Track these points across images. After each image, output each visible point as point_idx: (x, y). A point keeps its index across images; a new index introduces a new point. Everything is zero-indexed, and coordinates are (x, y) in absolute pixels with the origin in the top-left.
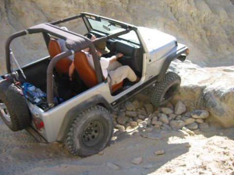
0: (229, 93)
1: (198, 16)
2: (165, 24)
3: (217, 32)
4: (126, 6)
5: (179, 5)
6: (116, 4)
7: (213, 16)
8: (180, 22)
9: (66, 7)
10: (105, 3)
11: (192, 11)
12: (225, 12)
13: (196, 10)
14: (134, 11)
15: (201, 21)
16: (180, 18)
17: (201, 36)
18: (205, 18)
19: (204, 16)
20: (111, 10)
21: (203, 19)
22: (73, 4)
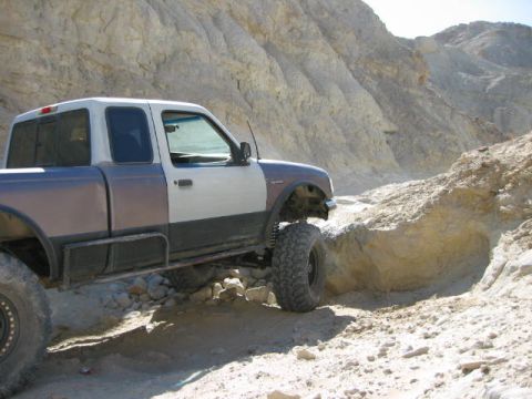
0: (342, 234)
1: (290, 100)
2: (228, 114)
3: (327, 130)
4: (152, 75)
5: (253, 76)
6: (131, 70)
7: (318, 100)
8: (255, 110)
9: (35, 74)
10: (110, 68)
11: (278, 89)
12: (340, 92)
13: (286, 87)
14: (167, 86)
15: (295, 109)
16: (256, 103)
17: (296, 137)
18: (303, 102)
19: (301, 98)
20: (123, 84)
21: (299, 104)
22: (49, 67)
